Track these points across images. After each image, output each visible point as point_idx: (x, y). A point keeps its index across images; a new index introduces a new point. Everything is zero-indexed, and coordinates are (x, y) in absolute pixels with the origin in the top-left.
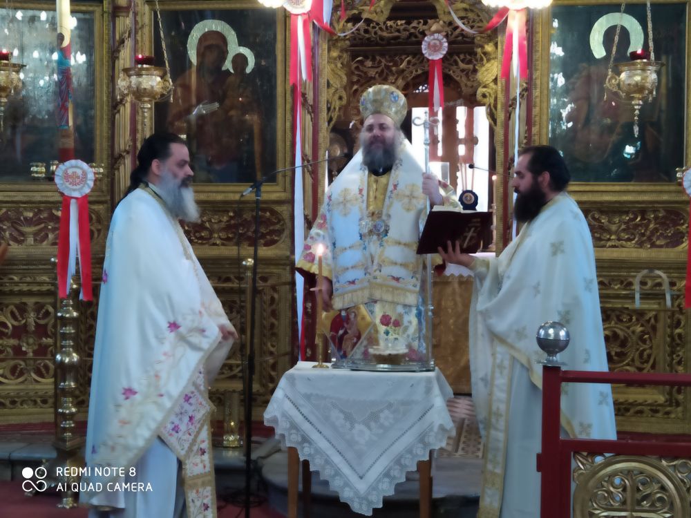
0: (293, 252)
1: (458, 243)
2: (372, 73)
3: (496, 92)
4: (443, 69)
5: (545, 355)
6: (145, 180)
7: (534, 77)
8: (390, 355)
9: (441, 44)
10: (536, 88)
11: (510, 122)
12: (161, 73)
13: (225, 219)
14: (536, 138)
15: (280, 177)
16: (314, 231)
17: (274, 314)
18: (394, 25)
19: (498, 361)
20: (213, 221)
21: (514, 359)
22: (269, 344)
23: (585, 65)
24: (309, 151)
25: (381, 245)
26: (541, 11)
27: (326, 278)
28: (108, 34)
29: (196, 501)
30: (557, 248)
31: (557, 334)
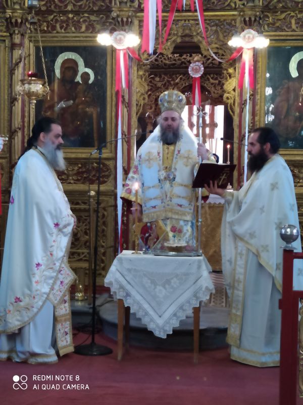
0: (116, 187)
1: (216, 182)
2: (159, 85)
3: (235, 96)
4: (201, 83)
5: (285, 243)
6: (35, 144)
7: (257, 88)
8: (177, 247)
9: (200, 68)
10: (258, 94)
11: (243, 114)
12: (43, 83)
13: (76, 168)
14: (258, 123)
15: (108, 145)
16: (131, 175)
17: (104, 223)
18: (173, 57)
19: (239, 251)
20: (69, 169)
21: (248, 250)
22: (101, 241)
23: (286, 81)
24: (125, 129)
25: (171, 186)
26: (261, 49)
27: (139, 204)
28: (8, 60)
29: (61, 330)
30: (274, 186)
31: (292, 232)
